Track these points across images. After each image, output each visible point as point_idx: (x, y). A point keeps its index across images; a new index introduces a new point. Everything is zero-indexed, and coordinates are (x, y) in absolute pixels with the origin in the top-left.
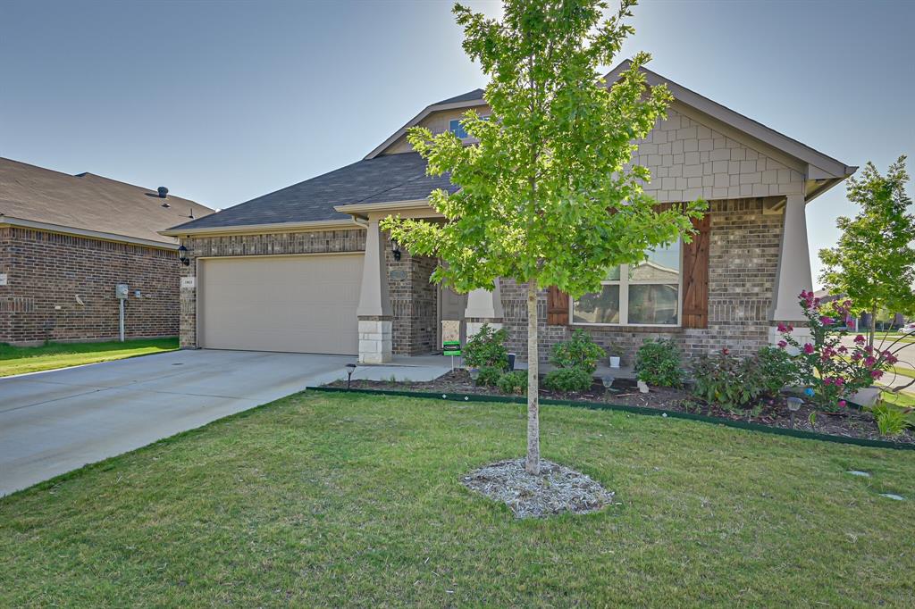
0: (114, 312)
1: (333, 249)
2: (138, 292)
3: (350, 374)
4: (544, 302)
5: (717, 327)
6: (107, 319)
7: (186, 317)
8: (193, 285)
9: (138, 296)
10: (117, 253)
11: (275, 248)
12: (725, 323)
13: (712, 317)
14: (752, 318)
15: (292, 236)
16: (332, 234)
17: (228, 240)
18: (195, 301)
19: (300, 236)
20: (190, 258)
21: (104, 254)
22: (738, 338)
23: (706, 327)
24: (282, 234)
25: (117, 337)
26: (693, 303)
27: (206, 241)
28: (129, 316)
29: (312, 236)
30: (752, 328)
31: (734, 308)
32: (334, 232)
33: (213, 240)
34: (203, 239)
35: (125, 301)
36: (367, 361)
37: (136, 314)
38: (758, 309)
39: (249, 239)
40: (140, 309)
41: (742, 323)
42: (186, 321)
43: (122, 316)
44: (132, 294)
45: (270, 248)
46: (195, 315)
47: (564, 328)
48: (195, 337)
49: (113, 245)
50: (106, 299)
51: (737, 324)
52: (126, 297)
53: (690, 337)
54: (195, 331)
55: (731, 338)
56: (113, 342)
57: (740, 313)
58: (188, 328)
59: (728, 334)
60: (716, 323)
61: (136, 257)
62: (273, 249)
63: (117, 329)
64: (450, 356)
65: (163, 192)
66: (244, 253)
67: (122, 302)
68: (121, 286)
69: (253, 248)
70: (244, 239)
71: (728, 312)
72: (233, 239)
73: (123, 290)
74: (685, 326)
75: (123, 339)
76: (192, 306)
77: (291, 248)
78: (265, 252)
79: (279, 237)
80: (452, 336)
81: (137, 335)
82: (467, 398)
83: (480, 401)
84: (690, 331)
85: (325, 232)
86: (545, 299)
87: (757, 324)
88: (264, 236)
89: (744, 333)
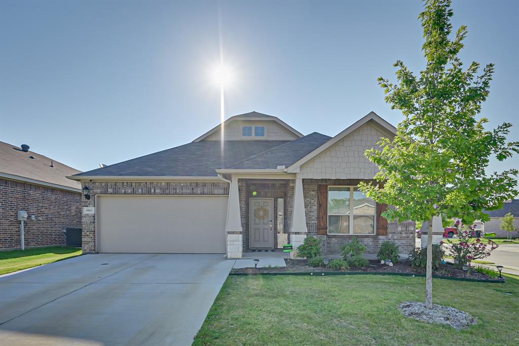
0: (17, 230)
1: (196, 193)
2: (33, 216)
3: (256, 265)
4: (315, 223)
5: (391, 235)
6: (12, 234)
7: (88, 233)
8: (93, 212)
9: (33, 219)
10: (19, 189)
11: (156, 191)
12: (394, 233)
13: (389, 230)
14: (404, 231)
15: (168, 184)
16: (196, 184)
17: (121, 184)
18: (94, 222)
19: (174, 184)
20: (91, 195)
21: (9, 189)
22: (399, 239)
23: (386, 235)
24: (161, 183)
25: (19, 247)
26: (382, 224)
27: (103, 184)
28: (27, 232)
29: (182, 185)
30: (404, 235)
31: (397, 226)
32: (197, 183)
33: (109, 184)
34: (101, 183)
35: (25, 222)
36: (232, 257)
37: (32, 231)
38: (406, 226)
39: (137, 184)
40: (34, 227)
41: (401, 233)
42: (88, 235)
43: (23, 232)
44: (29, 217)
45: (153, 191)
46: (94, 231)
47: (325, 236)
48: (95, 246)
49: (16, 183)
50: (11, 221)
51: (398, 233)
52: (26, 219)
53: (380, 239)
54: (95, 242)
55: (396, 239)
56: (15, 251)
57: (400, 229)
58: (89, 240)
59: (395, 238)
60: (390, 233)
61: (31, 192)
62: (155, 191)
63: (18, 242)
64: (287, 252)
65: (25, 148)
66: (133, 193)
67: (22, 223)
68: (22, 212)
69: (140, 190)
70: (133, 184)
71: (395, 228)
72: (125, 184)
73: (24, 215)
74: (378, 234)
75: (23, 249)
76: (93, 226)
77: (167, 191)
78: (149, 193)
79: (159, 185)
80: (283, 242)
81: (32, 245)
82: (323, 274)
83: (331, 275)
84: (380, 237)
85: (191, 183)
86: (316, 222)
87: (406, 233)
88: (148, 184)
89: (401, 237)
